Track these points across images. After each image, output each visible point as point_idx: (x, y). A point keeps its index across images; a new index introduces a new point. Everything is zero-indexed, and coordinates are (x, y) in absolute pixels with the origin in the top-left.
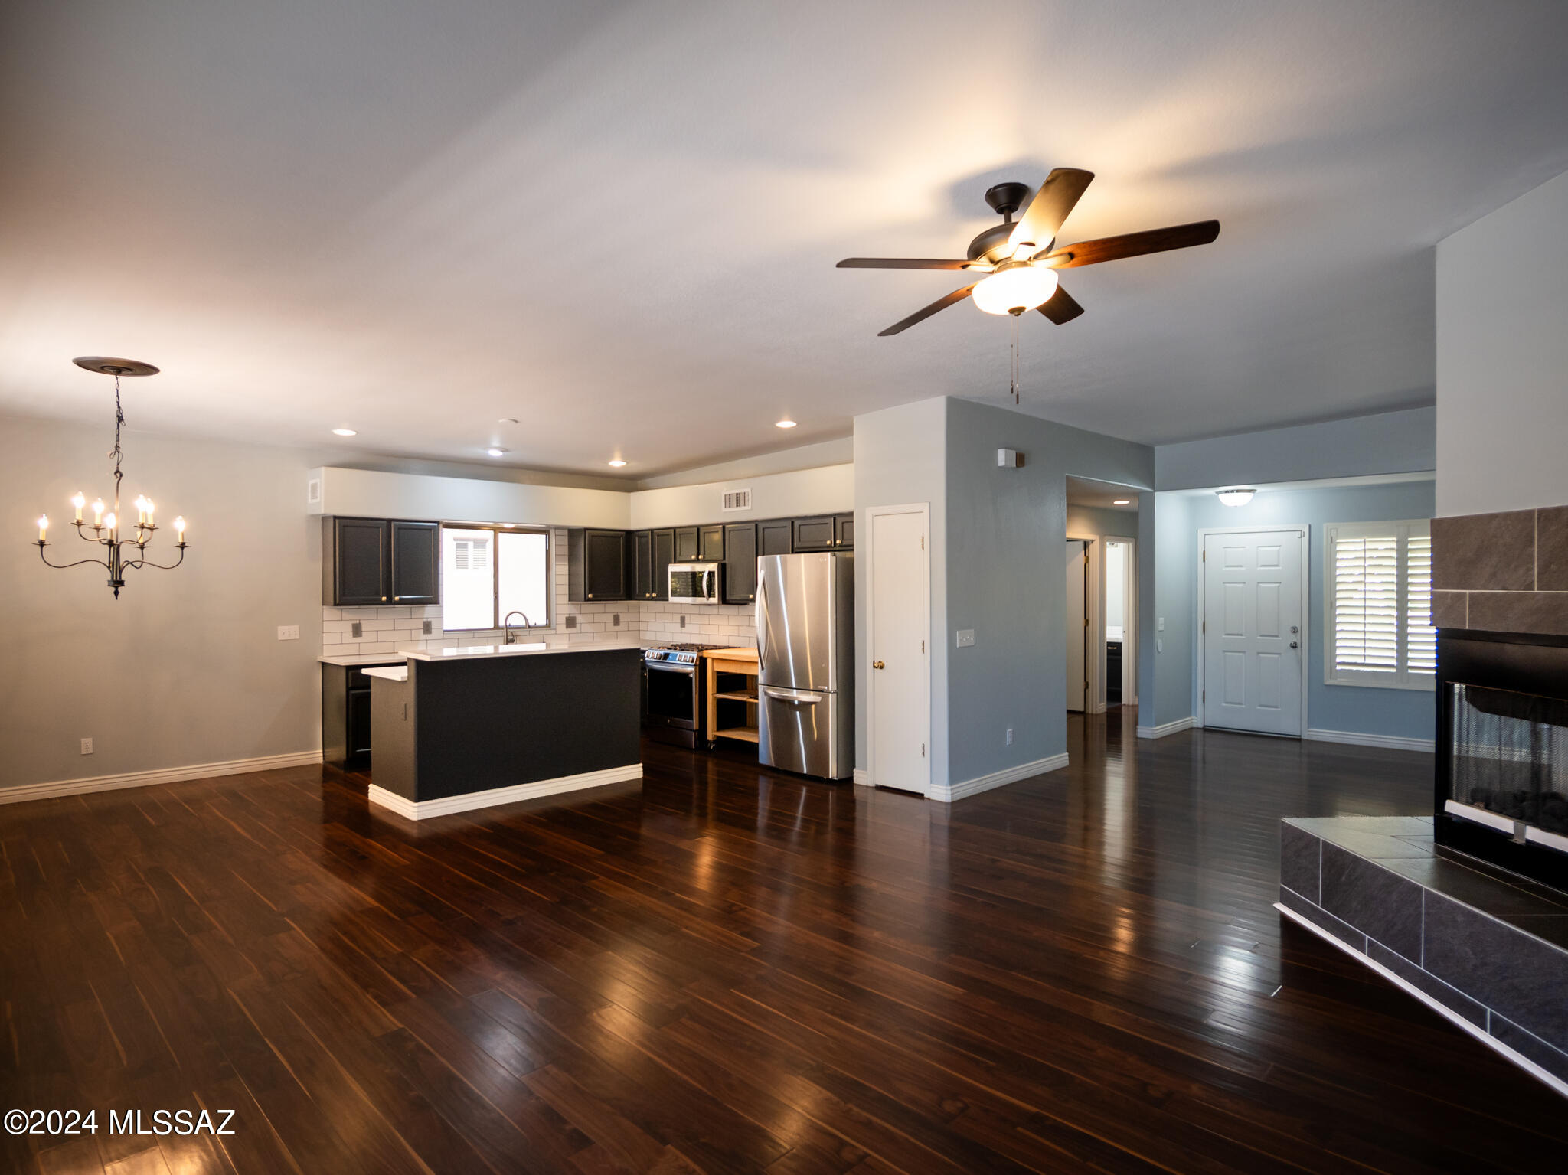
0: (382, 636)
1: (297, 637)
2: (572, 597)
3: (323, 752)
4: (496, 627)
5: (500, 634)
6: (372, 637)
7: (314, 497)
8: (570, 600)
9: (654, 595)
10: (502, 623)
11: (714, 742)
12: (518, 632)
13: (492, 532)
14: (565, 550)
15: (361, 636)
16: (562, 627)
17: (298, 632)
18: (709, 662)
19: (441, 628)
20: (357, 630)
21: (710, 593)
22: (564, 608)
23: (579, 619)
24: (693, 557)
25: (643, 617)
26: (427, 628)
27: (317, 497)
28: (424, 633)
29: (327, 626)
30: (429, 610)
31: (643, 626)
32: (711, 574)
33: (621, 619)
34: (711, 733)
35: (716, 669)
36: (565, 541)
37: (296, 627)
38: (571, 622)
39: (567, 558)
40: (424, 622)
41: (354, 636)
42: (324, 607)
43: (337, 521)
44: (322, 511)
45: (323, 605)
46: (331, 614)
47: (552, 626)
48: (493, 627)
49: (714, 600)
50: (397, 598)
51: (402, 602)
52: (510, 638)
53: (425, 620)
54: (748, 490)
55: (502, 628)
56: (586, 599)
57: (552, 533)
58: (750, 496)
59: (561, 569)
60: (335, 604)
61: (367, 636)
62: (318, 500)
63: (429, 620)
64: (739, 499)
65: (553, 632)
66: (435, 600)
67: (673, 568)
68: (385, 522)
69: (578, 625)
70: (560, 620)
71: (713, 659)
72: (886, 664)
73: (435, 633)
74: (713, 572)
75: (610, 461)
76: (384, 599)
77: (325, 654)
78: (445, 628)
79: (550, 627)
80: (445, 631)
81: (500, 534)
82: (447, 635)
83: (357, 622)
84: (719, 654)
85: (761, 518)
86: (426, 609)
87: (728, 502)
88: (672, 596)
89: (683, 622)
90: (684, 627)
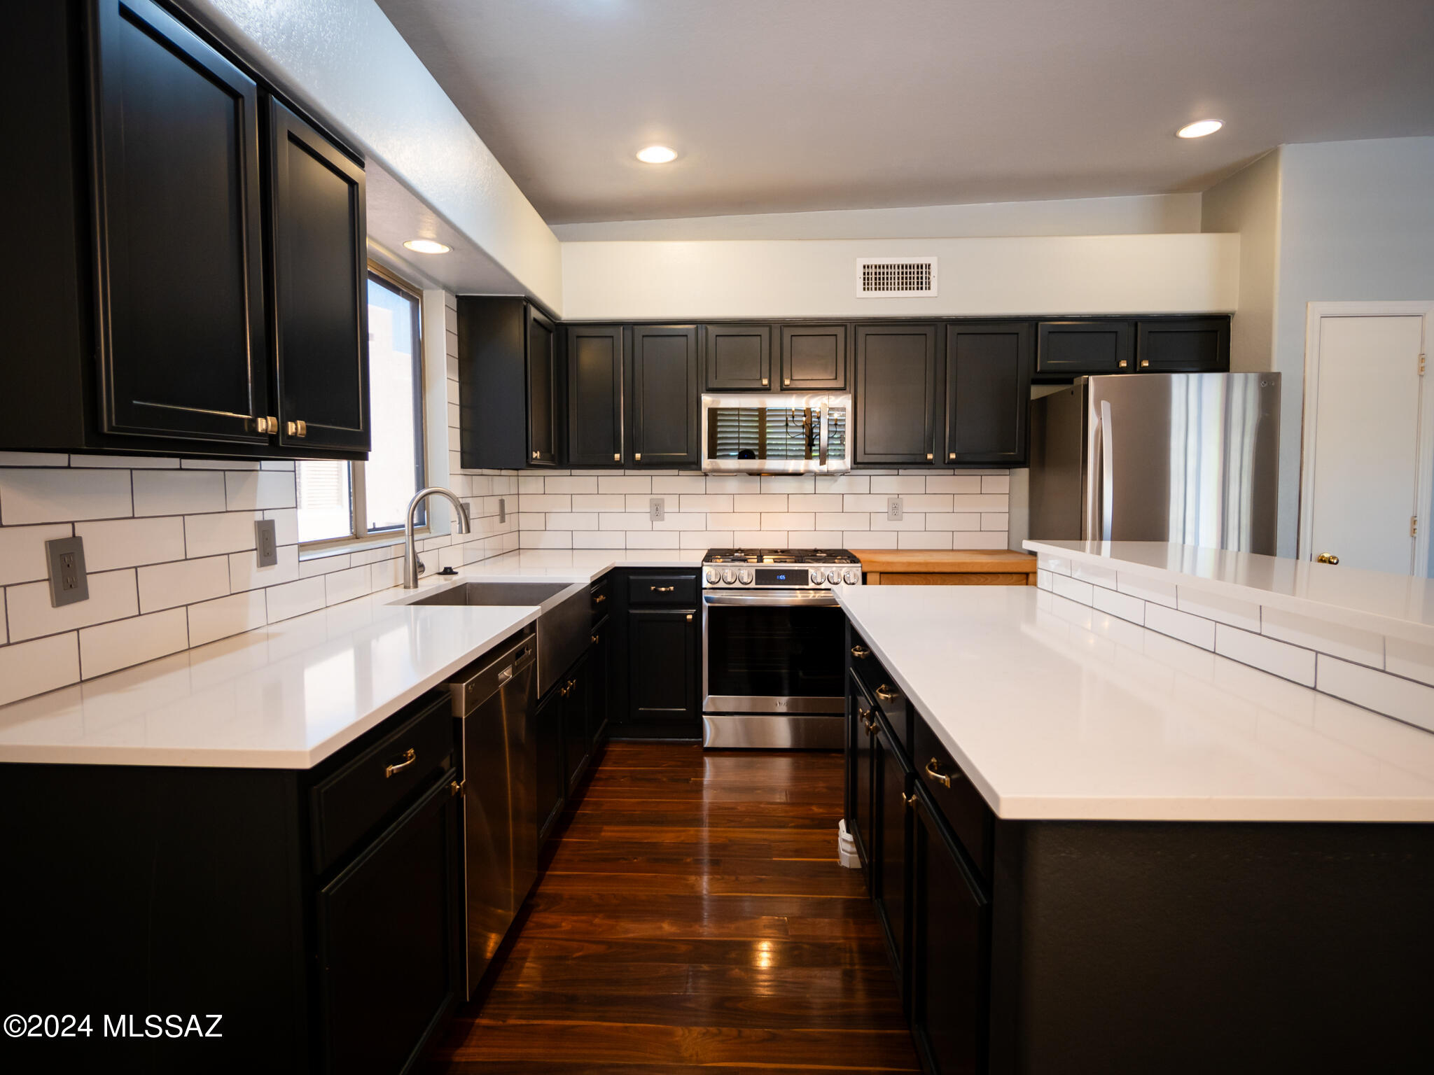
2: (468, 457)
8: (464, 465)
9: (637, 456)
14: (455, 346)
15: (84, 594)
19: (298, 539)
20: (69, 570)
22: (454, 480)
23: (473, 510)
24: (765, 382)
26: (267, 542)
28: (260, 563)
30: (267, 481)
31: (529, 522)
33: (506, 509)
36: (454, 322)
40: (258, 525)
53: (258, 516)
54: (933, 261)
58: (935, 273)
63: (268, 516)
64: (905, 276)
65: (448, 540)
69: (471, 524)
73: (284, 560)
78: (304, 538)
80: (303, 547)
82: (307, 561)
84: (909, 564)
85: (961, 315)
86: (260, 472)
87: (876, 278)
88: (709, 458)
89: (657, 511)
90: (663, 520)
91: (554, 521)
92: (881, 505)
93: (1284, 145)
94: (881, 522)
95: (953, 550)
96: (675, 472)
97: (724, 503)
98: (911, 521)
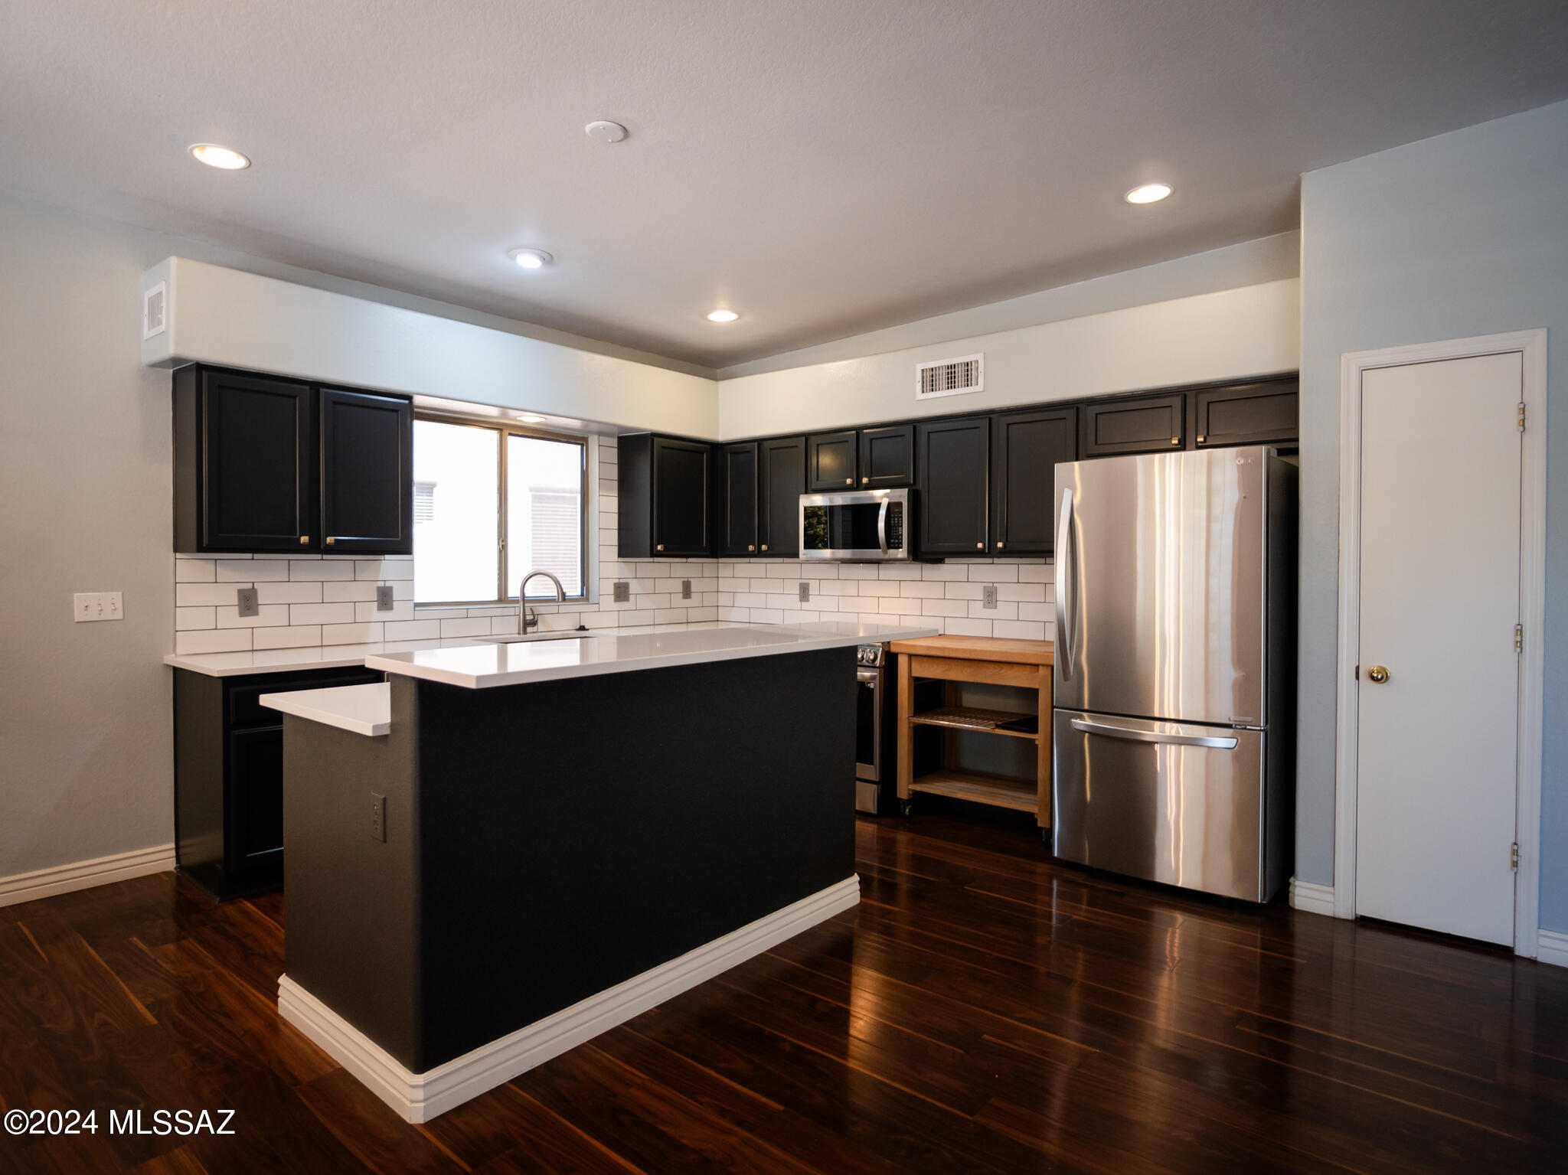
0: (299, 615)
1: (119, 615)
2: (626, 550)
3: (177, 848)
4: (503, 598)
5: (511, 611)
6: (277, 615)
7: (155, 321)
8: (620, 555)
9: (764, 547)
10: (514, 591)
11: (909, 802)
12: (541, 608)
13: (495, 434)
14: (613, 472)
15: (256, 613)
16: (608, 601)
17: (119, 605)
18: (903, 661)
19: (413, 600)
20: (248, 603)
21: (893, 542)
22: (609, 567)
23: (634, 587)
24: (849, 481)
25: (724, 584)
26: (385, 598)
27: (160, 323)
28: (380, 609)
29: (184, 595)
30: (389, 566)
31: (723, 600)
32: (893, 509)
33: (693, 589)
34: (905, 786)
35: (915, 674)
36: (613, 455)
37: (117, 596)
38: (621, 592)
39: (616, 484)
40: (379, 588)
41: (242, 615)
42: (178, 555)
43: (205, 374)
44: (171, 350)
45: (176, 550)
46: (193, 568)
47: (593, 598)
48: (495, 597)
49: (902, 553)
50: (330, 540)
51: (339, 549)
52: (530, 617)
53: (381, 584)
54: (979, 357)
55: (515, 601)
56: (654, 554)
57: (593, 442)
58: (981, 369)
59: (607, 505)
60: (201, 548)
61: (267, 615)
62: (163, 327)
63: (388, 584)
64: (954, 376)
65: (595, 608)
66: (404, 547)
67: (807, 501)
68: (307, 388)
69: (632, 598)
70: (604, 588)
71: (911, 656)
72: (1391, 671)
73: (400, 609)
74: (900, 504)
75: (710, 312)
76: (304, 539)
77: (180, 650)
78: (417, 600)
79: (587, 599)
80: (417, 605)
81: (511, 439)
82: (421, 613)
83: (250, 586)
84: (929, 648)
85: (1005, 406)
86: (383, 561)
87: (930, 381)
88: (805, 548)
89: (804, 593)
90: (808, 601)
91: (741, 600)
92: (978, 593)
93: (1303, 174)
94: (978, 609)
95: (992, 638)
96: (780, 560)
97: (851, 588)
98: (1004, 609)
